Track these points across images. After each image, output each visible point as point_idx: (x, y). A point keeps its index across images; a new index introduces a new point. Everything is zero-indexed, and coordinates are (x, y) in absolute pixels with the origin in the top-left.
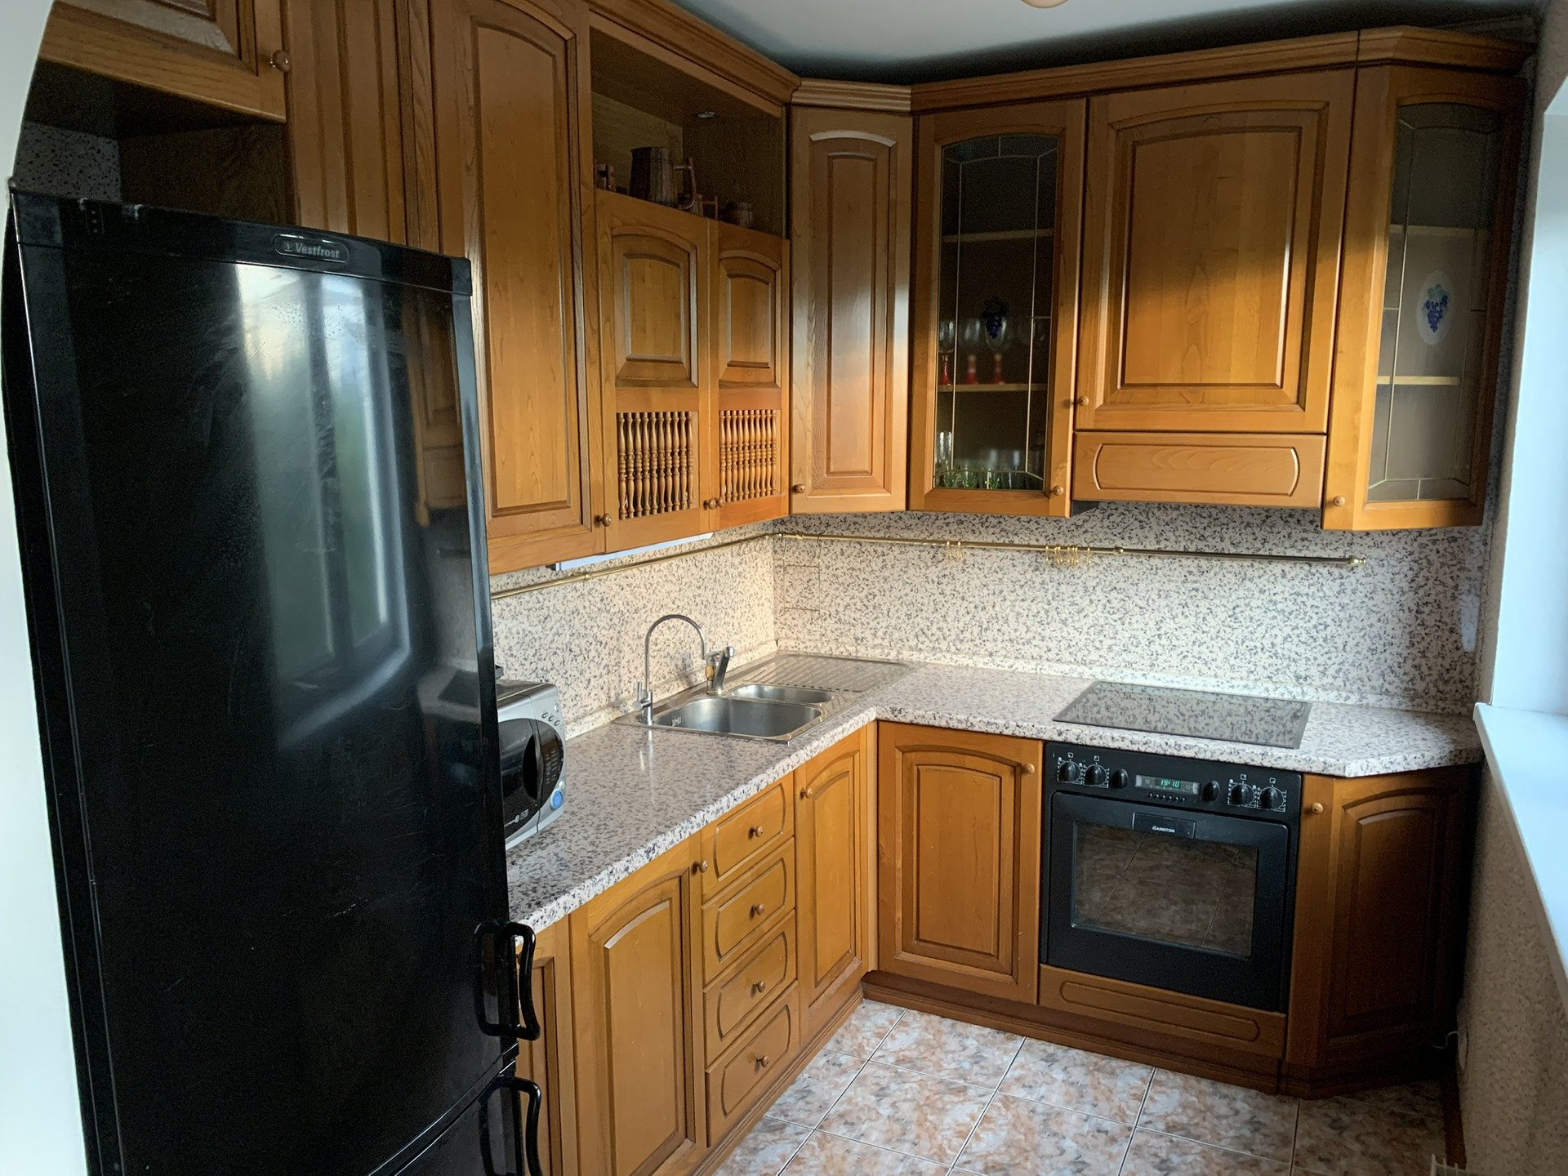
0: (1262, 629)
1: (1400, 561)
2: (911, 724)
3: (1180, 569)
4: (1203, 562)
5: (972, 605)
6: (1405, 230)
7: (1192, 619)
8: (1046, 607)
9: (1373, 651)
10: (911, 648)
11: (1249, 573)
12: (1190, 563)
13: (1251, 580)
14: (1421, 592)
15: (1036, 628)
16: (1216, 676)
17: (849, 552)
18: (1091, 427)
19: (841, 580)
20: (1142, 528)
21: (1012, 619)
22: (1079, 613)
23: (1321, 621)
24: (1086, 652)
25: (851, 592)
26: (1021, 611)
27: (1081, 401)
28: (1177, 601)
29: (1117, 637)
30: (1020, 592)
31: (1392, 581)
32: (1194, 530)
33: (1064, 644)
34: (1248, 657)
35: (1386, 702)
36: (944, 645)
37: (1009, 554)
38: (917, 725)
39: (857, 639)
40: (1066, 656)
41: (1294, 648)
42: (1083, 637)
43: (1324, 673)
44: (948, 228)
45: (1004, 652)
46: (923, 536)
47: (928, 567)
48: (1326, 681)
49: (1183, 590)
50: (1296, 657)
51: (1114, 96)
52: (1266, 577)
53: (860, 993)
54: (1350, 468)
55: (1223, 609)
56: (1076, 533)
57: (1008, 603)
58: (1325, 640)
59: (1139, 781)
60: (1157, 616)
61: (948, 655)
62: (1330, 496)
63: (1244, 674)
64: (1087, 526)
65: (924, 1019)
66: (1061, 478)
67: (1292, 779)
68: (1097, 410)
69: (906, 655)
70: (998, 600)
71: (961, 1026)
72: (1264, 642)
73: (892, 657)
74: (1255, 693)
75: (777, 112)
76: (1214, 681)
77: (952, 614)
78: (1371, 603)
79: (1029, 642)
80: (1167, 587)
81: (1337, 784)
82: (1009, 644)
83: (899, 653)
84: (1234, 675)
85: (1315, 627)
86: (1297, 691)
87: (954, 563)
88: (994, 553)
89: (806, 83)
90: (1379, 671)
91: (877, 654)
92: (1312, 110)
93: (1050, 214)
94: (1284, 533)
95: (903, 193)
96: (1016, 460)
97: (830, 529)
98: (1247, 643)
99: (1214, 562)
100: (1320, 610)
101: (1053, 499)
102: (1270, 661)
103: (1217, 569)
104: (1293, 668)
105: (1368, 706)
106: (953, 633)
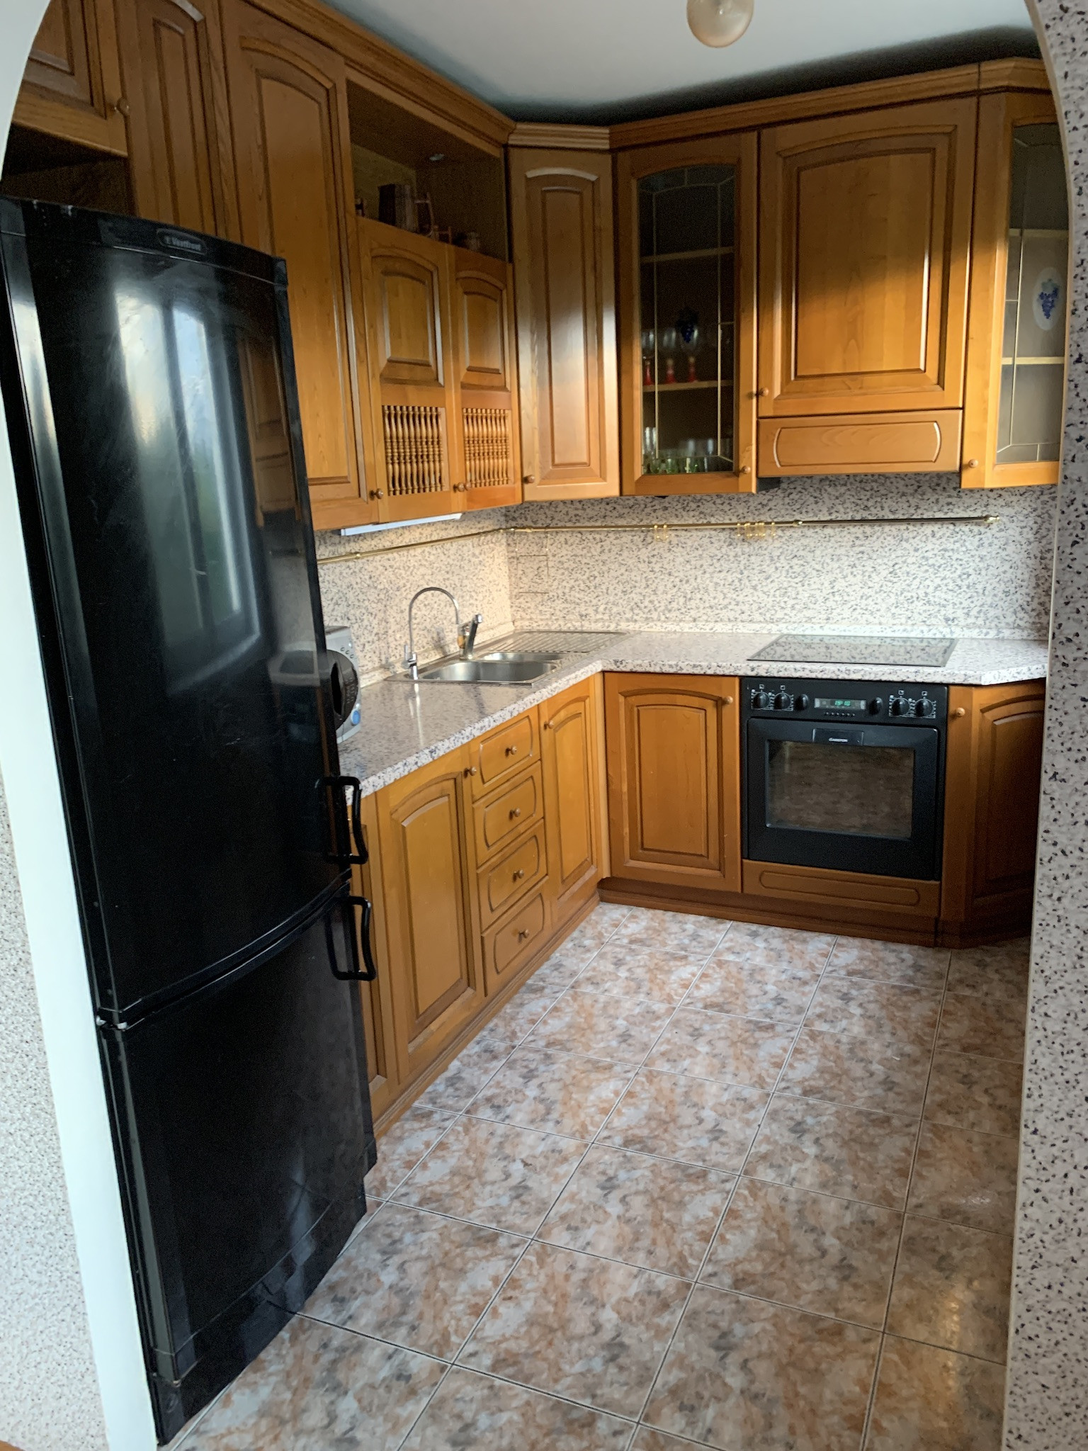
0: (916, 582)
1: (1027, 516)
2: (632, 672)
3: (848, 536)
4: (868, 529)
5: (678, 579)
6: (1021, 234)
7: (860, 577)
8: (740, 576)
9: (1007, 593)
10: (628, 620)
11: (906, 534)
12: (857, 530)
13: (907, 541)
14: (1044, 541)
15: (732, 595)
16: (880, 624)
17: (572, 541)
18: (771, 414)
19: (566, 565)
20: (816, 502)
21: (711, 589)
22: (767, 579)
23: (965, 571)
24: (773, 612)
25: (575, 576)
26: (718, 581)
27: (762, 393)
28: (847, 563)
29: (799, 597)
30: (717, 565)
31: (1021, 533)
32: (859, 502)
33: (755, 606)
34: (906, 605)
35: (1018, 634)
36: (655, 615)
37: (707, 533)
38: (635, 672)
39: (581, 616)
40: (757, 617)
41: (943, 596)
42: (771, 599)
43: (968, 614)
44: (646, 250)
45: (705, 617)
46: (634, 523)
47: (639, 550)
48: (970, 621)
49: (851, 553)
50: (945, 603)
51: (780, 129)
52: (918, 538)
53: (597, 897)
54: (982, 435)
55: (885, 567)
56: (762, 511)
57: (707, 575)
58: (968, 587)
59: (817, 703)
60: (831, 577)
61: (659, 624)
62: (966, 461)
63: (903, 620)
64: (771, 504)
65: (650, 913)
66: (749, 461)
67: (939, 690)
68: (776, 399)
69: (623, 626)
70: (699, 573)
71: (680, 916)
72: (919, 592)
73: (612, 628)
74: (912, 635)
75: (497, 153)
76: (878, 628)
77: (661, 588)
78: (1004, 553)
79: (726, 607)
80: (838, 552)
81: (975, 692)
82: (709, 610)
83: (618, 625)
84: (895, 622)
85: (960, 576)
86: (946, 630)
87: (661, 544)
88: (695, 533)
89: (522, 126)
90: (1012, 610)
91: (598, 627)
92: (944, 133)
93: (730, 234)
94: (933, 499)
95: (606, 220)
96: (711, 448)
97: (555, 522)
98: (905, 594)
99: (877, 528)
100: (963, 562)
101: (742, 478)
102: (924, 608)
103: (879, 534)
104: (943, 612)
105: (1003, 639)
106: (662, 604)
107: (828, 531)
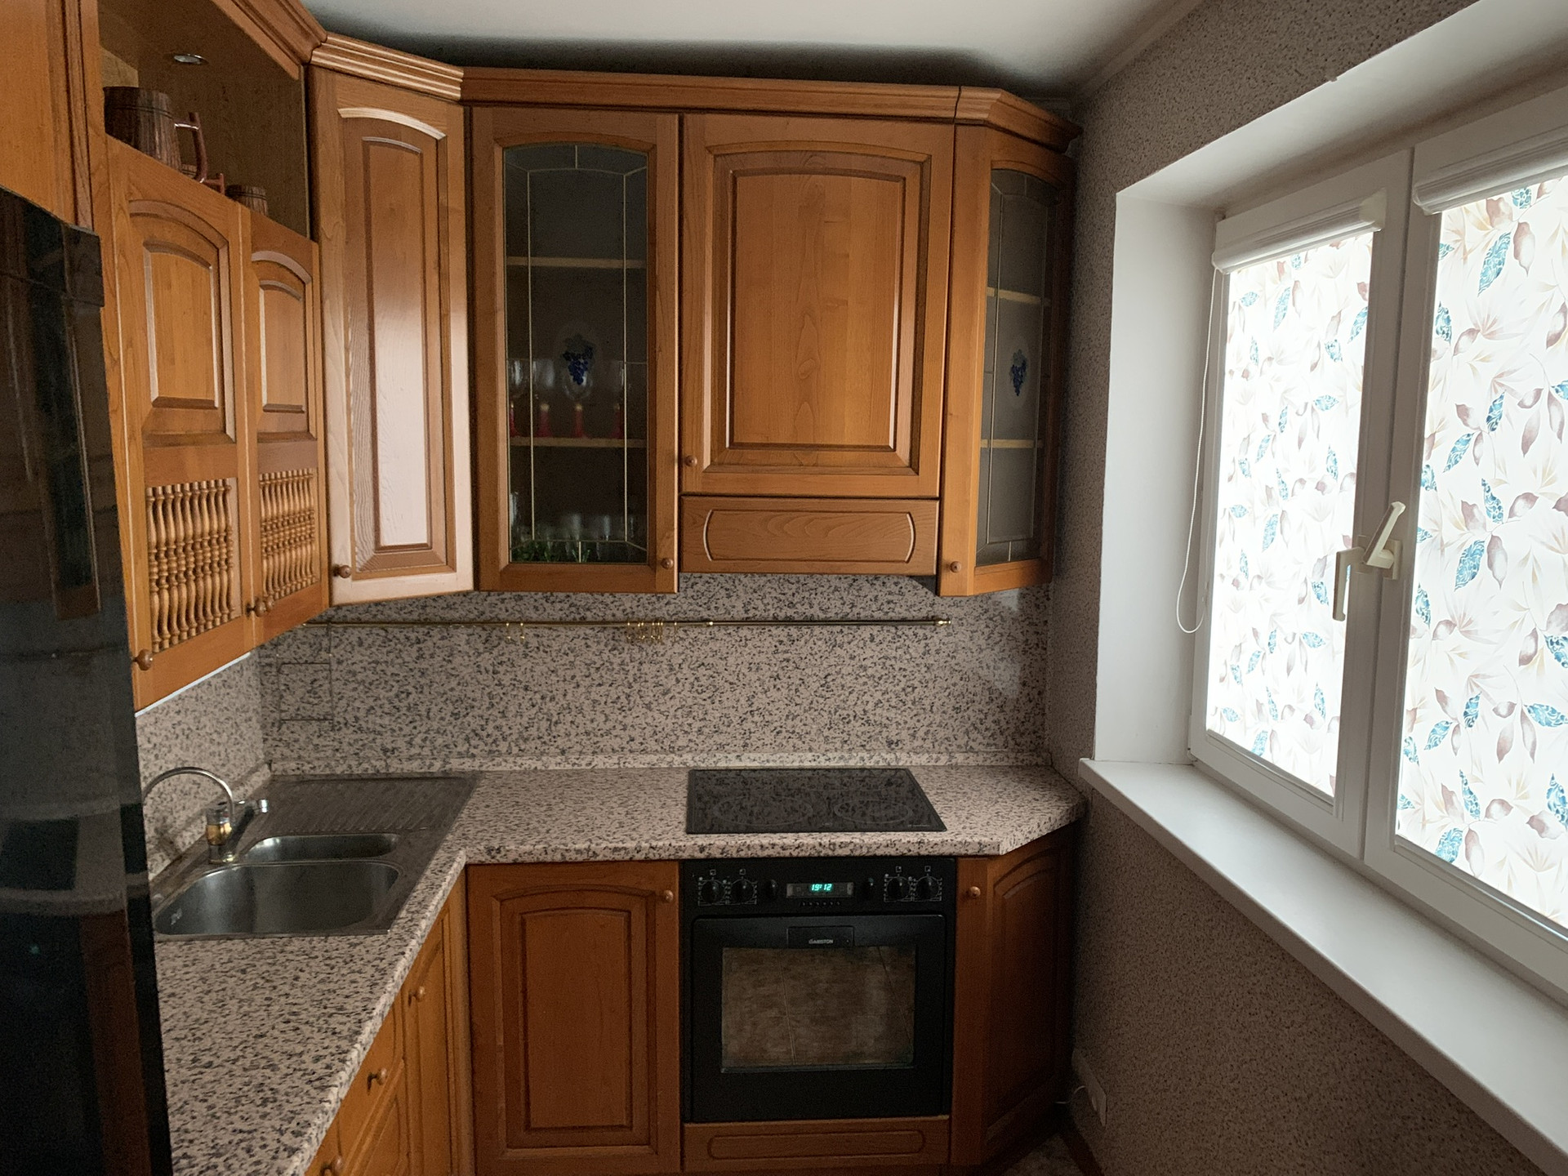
0: (853, 697)
1: (977, 619)
2: (515, 863)
3: (770, 639)
4: (793, 631)
5: (538, 696)
7: (784, 691)
8: (627, 691)
9: (957, 709)
10: (461, 755)
11: (839, 638)
12: (780, 632)
13: (841, 646)
14: (997, 648)
15: (617, 716)
16: (810, 750)
17: (370, 641)
18: (699, 490)
19: (359, 677)
20: (729, 596)
21: (587, 707)
22: (665, 694)
23: (909, 684)
24: (674, 738)
25: (375, 692)
26: (597, 697)
27: (689, 462)
28: (769, 674)
29: (708, 718)
30: (596, 676)
31: (971, 639)
32: (782, 597)
33: (649, 731)
34: (841, 726)
36: (503, 747)
37: (581, 632)
38: (523, 864)
39: (385, 751)
40: (652, 745)
41: (885, 714)
42: (669, 721)
43: (914, 736)
44: (514, 246)
47: (480, 654)
48: (917, 743)
49: (774, 661)
50: (887, 722)
51: (710, 117)
52: (856, 642)
54: (963, 532)
55: (815, 678)
56: (657, 606)
57: (582, 689)
58: (914, 703)
59: (790, 891)
60: (748, 692)
61: (511, 759)
62: (944, 564)
63: (838, 745)
68: (705, 472)
69: (455, 764)
70: (570, 687)
72: (856, 709)
73: (436, 769)
74: (852, 763)
75: (294, 72)
76: (809, 755)
77: (513, 709)
78: (953, 662)
79: (608, 733)
80: (757, 659)
82: (585, 737)
83: (445, 762)
84: (828, 747)
85: (904, 690)
86: (890, 757)
87: (512, 647)
88: (563, 633)
90: (964, 729)
91: (415, 767)
92: (914, 162)
93: (640, 244)
95: (456, 200)
98: (840, 712)
99: (804, 630)
100: (907, 673)
101: (660, 571)
102: (863, 729)
103: (807, 637)
104: (885, 734)
105: (957, 767)
106: (515, 730)
107: (744, 632)
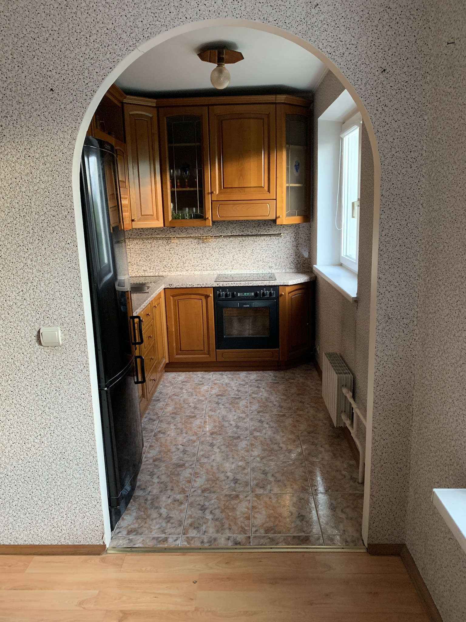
0: (260, 255)
1: (292, 233)
3: (238, 240)
4: (244, 238)
5: (180, 256)
6: (290, 146)
7: (242, 254)
9: (287, 258)
10: (162, 271)
11: (256, 240)
12: (240, 239)
14: (297, 241)
15: (200, 261)
16: (249, 269)
17: (139, 243)
18: (216, 200)
19: (137, 252)
20: (227, 229)
21: (192, 259)
22: (211, 255)
23: (274, 251)
24: (214, 267)
25: (141, 256)
26: (195, 256)
27: (213, 193)
28: (238, 250)
29: (223, 261)
30: (194, 251)
31: (290, 239)
32: (241, 229)
33: (208, 265)
34: (257, 263)
35: (291, 271)
36: (172, 269)
37: (190, 240)
38: (177, 288)
39: (144, 271)
40: (209, 268)
41: (268, 259)
42: (213, 262)
43: (276, 265)
44: (170, 141)
45: (191, 269)
46: (163, 237)
48: (277, 267)
49: (239, 246)
50: (269, 262)
51: (215, 106)
52: (260, 241)
53: (164, 371)
54: (282, 208)
55: (250, 250)
56: (209, 232)
57: (191, 255)
58: (276, 256)
59: (239, 295)
60: (233, 254)
61: (174, 272)
62: (278, 216)
63: (256, 268)
64: (212, 230)
65: (184, 373)
66: (209, 215)
67: (276, 288)
68: (217, 195)
69: (161, 274)
70: (188, 254)
71: (195, 373)
72: (261, 258)
73: (157, 274)
74: (260, 272)
75: (120, 105)
76: (249, 271)
77: (174, 260)
78: (286, 245)
79: (198, 266)
80: (235, 246)
81: (287, 288)
83: (159, 273)
84: (254, 268)
85: (273, 253)
86: (270, 271)
87: (174, 244)
88: (186, 240)
89: (128, 97)
91: (152, 274)
92: (266, 114)
93: (200, 139)
94: (264, 228)
95: (155, 131)
96: (194, 211)
97: (132, 236)
98: (257, 259)
99: (247, 238)
100: (274, 248)
101: (207, 221)
102: (263, 263)
103: (247, 240)
104: (268, 265)
105: (287, 272)
106: (175, 265)
107: (231, 239)
